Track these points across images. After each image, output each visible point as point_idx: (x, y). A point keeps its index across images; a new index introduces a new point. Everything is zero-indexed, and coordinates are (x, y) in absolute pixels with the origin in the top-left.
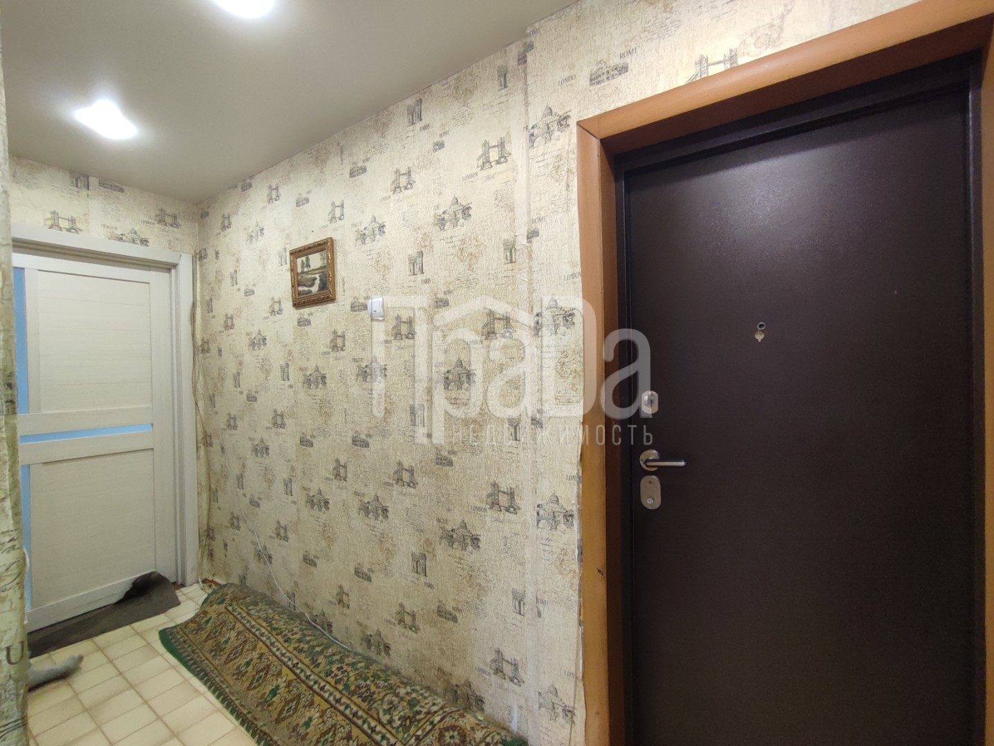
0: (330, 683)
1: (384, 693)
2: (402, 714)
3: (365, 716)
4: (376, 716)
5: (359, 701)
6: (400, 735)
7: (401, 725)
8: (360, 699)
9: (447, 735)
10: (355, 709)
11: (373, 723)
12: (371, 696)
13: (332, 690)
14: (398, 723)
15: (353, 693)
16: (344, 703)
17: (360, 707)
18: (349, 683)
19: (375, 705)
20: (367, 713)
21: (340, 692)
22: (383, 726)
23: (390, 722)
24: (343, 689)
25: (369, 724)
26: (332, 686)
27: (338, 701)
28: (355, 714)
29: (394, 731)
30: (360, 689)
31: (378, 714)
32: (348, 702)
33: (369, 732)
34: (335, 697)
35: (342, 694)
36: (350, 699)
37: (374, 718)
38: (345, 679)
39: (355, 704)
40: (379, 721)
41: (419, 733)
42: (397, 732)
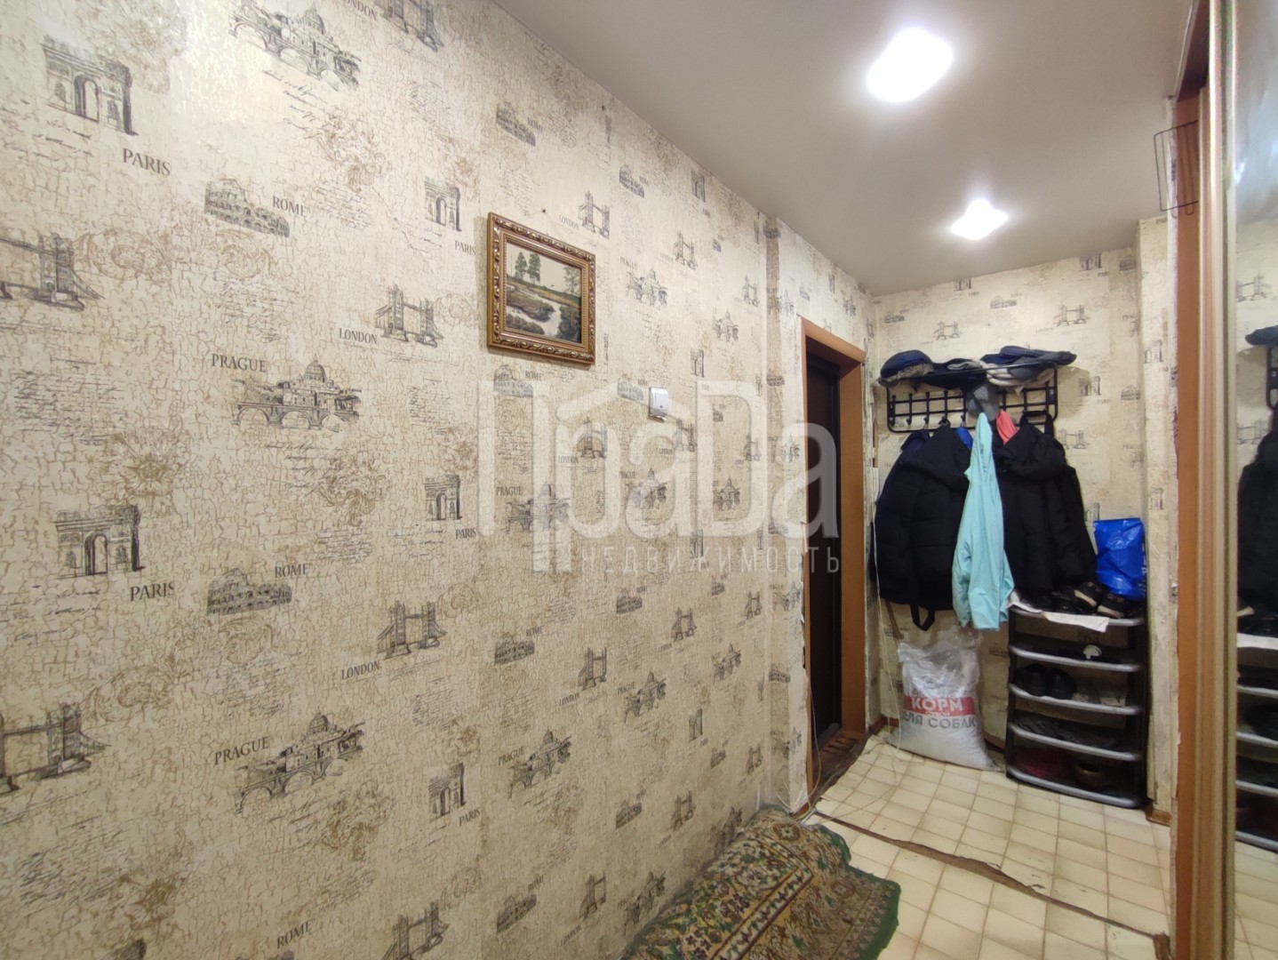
0: (719, 950)
1: (737, 886)
2: (765, 868)
3: (767, 903)
4: (768, 893)
5: (747, 912)
6: (789, 871)
7: (778, 869)
8: (745, 909)
9: (785, 834)
10: (758, 915)
11: (776, 896)
12: (741, 898)
13: (728, 947)
14: (775, 872)
15: (736, 919)
16: (749, 929)
17: (756, 909)
18: (718, 925)
19: (754, 893)
20: (765, 901)
21: (734, 934)
22: (779, 885)
23: (775, 878)
24: (730, 931)
25: (776, 900)
26: (723, 946)
27: (745, 938)
28: (765, 915)
29: (785, 876)
30: (730, 911)
31: (767, 889)
32: (748, 923)
33: (783, 902)
34: (739, 942)
35: (738, 930)
36: (744, 922)
37: (771, 894)
38: (710, 930)
39: (752, 914)
40: (774, 889)
41: (785, 854)
42: (785, 872)
